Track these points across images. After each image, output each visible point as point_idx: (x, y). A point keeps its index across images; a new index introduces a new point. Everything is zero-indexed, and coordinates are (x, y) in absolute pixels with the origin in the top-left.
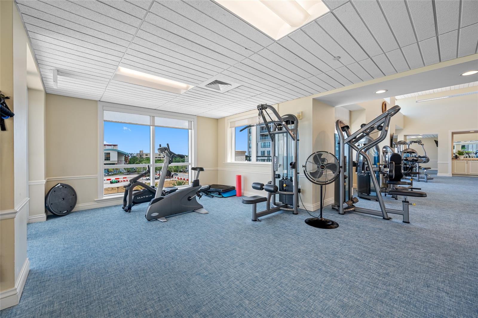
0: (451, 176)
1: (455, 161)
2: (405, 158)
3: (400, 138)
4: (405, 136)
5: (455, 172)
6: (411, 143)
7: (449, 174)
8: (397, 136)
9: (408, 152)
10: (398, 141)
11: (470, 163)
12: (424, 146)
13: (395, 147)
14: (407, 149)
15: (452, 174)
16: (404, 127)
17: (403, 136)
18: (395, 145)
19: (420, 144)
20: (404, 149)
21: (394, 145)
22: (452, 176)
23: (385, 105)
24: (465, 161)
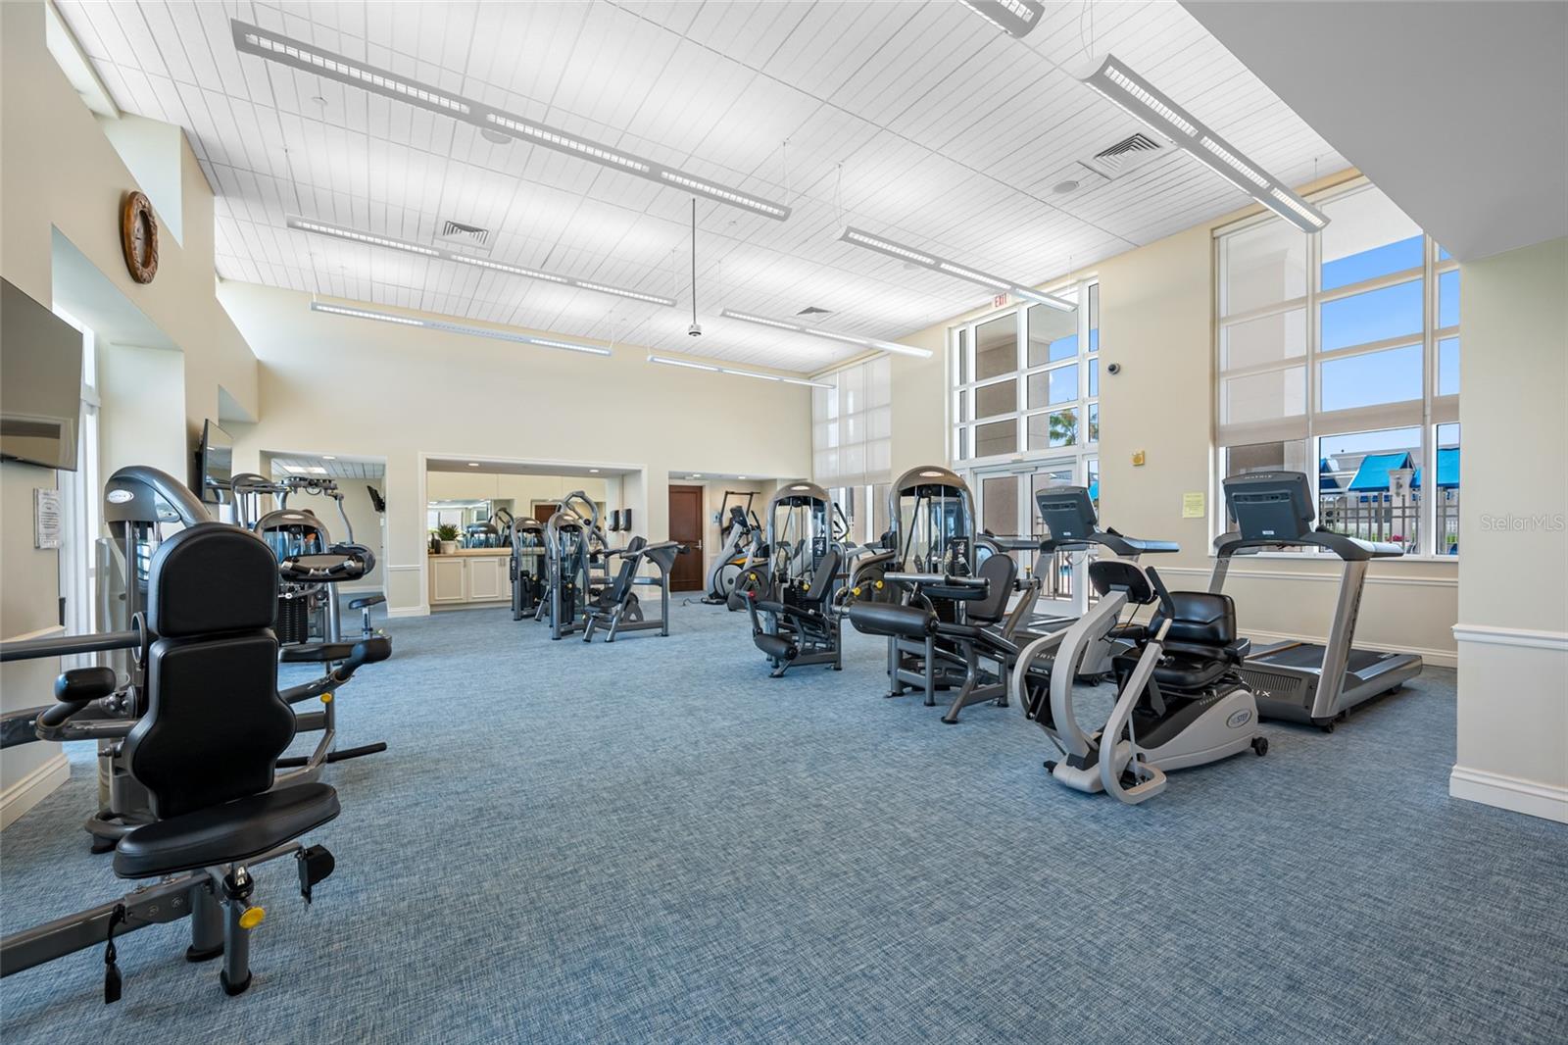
0: (429, 613)
1: (437, 560)
2: (290, 564)
3: (245, 462)
4: (267, 457)
5: (439, 598)
6: (294, 487)
7: (422, 609)
8: (229, 452)
9: (283, 528)
10: (233, 476)
11: (473, 564)
12: (343, 502)
13: (222, 500)
14: (277, 515)
15: (431, 606)
16: (260, 415)
17: (258, 453)
18: (220, 491)
19: (330, 495)
20: (262, 511)
21: (215, 489)
22: (432, 613)
23: (146, 217)
24: (461, 560)
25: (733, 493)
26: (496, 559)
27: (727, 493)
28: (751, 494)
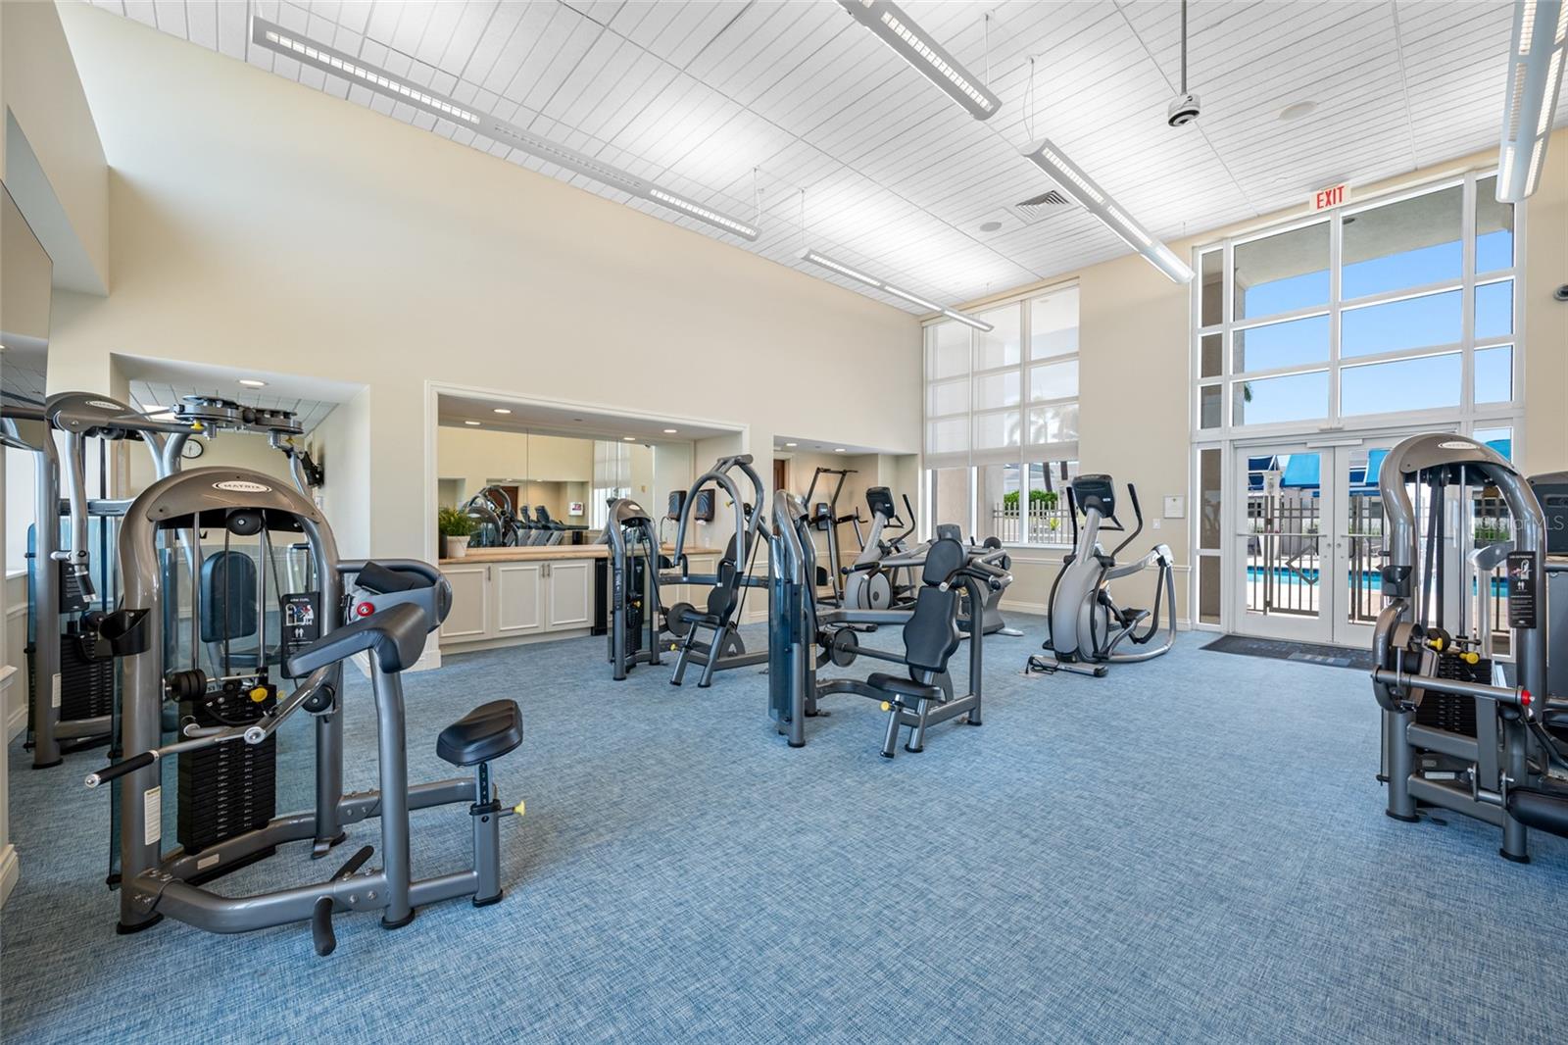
4: (125, 369)
24: (482, 568)
25: (826, 471)
26: (536, 566)
27: (819, 470)
28: (844, 473)
